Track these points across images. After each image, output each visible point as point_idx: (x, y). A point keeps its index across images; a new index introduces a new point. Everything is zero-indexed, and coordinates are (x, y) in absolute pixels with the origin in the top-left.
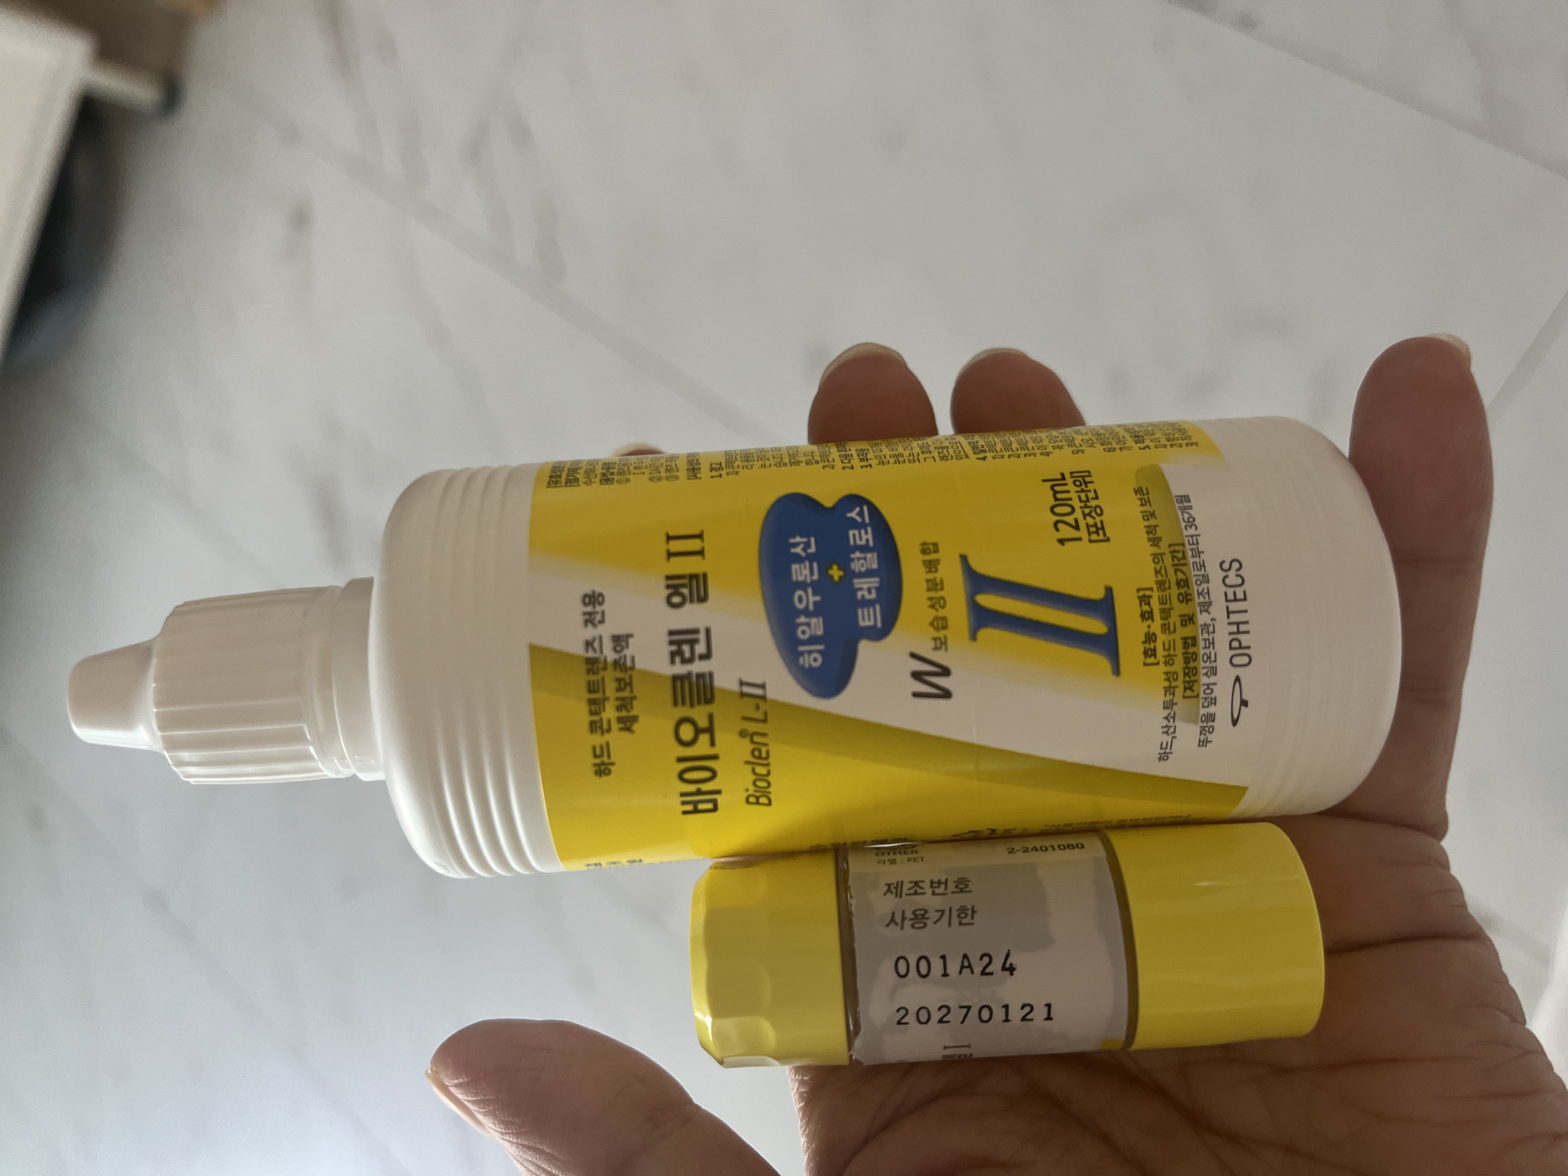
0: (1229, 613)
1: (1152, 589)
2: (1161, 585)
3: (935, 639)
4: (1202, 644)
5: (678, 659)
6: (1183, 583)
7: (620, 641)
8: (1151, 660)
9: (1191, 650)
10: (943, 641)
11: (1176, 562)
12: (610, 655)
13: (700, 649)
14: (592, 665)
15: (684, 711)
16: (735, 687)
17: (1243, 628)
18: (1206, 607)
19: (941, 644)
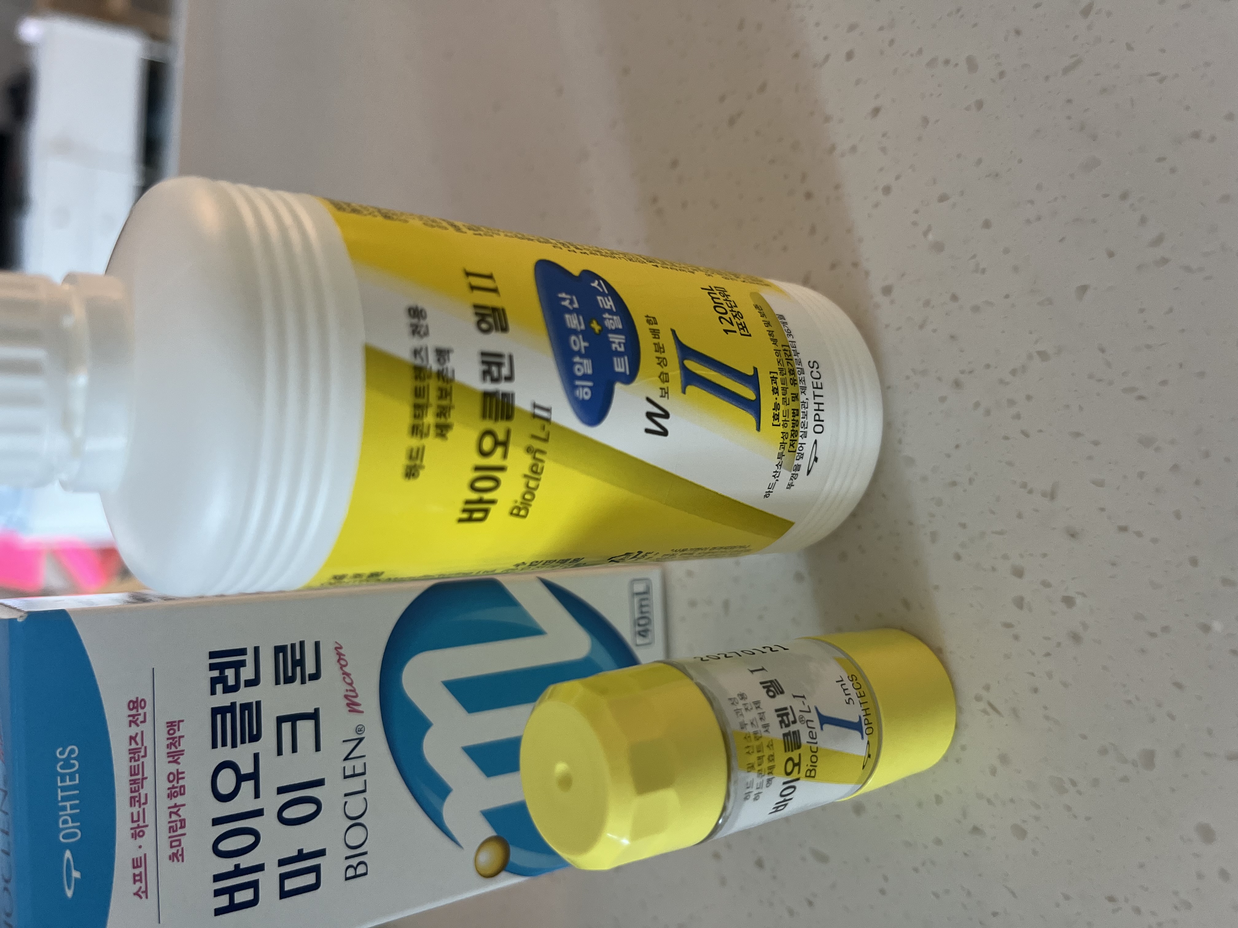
0: (815, 396)
1: (777, 373)
2: (781, 370)
3: (661, 389)
4: (801, 415)
5: (488, 378)
6: (792, 372)
7: (442, 354)
8: (776, 422)
9: (796, 418)
10: (666, 391)
11: (787, 357)
12: (433, 365)
13: (505, 371)
14: (419, 372)
15: (489, 424)
16: (528, 408)
17: (821, 407)
18: (804, 389)
19: (665, 393)
